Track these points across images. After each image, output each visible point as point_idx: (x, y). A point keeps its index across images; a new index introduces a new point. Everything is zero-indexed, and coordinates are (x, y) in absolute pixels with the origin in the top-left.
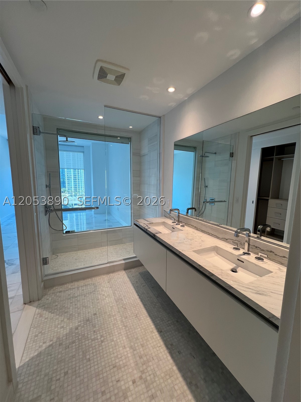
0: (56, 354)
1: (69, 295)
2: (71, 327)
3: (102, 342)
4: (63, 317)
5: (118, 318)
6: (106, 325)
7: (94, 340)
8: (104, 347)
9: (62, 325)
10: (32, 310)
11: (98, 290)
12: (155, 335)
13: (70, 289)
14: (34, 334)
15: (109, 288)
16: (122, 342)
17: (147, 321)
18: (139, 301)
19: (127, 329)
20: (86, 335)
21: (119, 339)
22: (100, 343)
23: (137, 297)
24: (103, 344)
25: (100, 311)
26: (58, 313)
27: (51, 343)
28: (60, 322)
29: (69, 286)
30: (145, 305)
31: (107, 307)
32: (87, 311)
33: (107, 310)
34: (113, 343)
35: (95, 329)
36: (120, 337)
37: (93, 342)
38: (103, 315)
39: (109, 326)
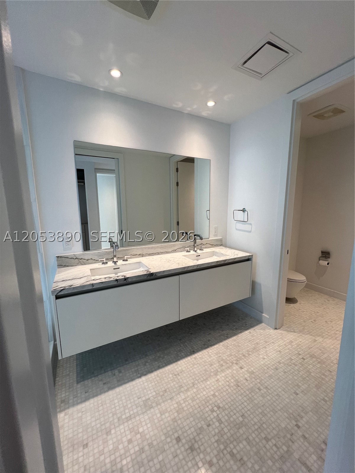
3: (219, 408)
5: (183, 397)
6: (196, 412)
7: (220, 421)
8: (224, 403)
18: (152, 376)
19: (196, 382)
21: (210, 388)
22: (221, 410)
24: (221, 405)
30: (159, 368)
34: (217, 394)
36: (208, 387)
37: (223, 420)
39: (197, 406)
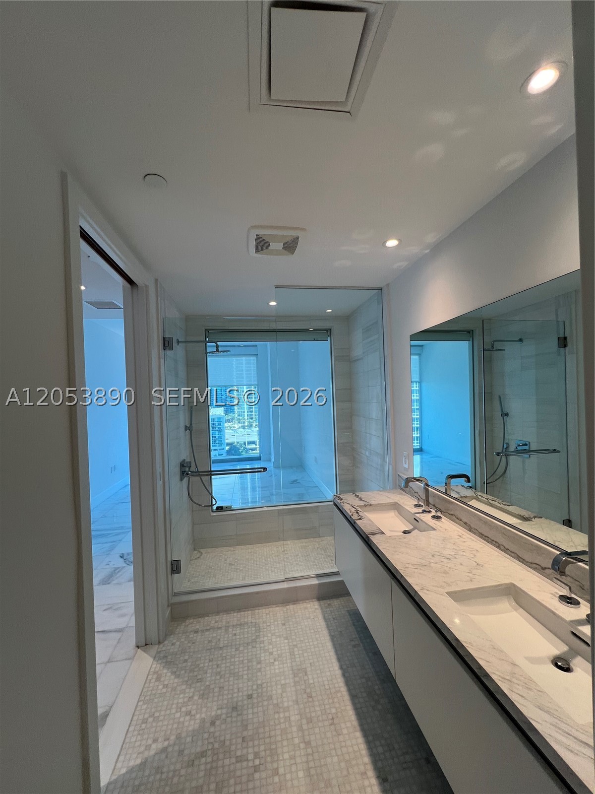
0: (171, 774)
1: (210, 641)
2: (203, 716)
3: (256, 769)
4: (193, 690)
5: (293, 718)
6: (267, 729)
7: (239, 759)
8: (257, 783)
9: (189, 708)
10: (146, 662)
11: (262, 639)
12: (371, 786)
13: (213, 628)
14: (141, 717)
15: (282, 639)
16: (295, 782)
17: (354, 742)
18: (340, 683)
19: (309, 751)
20: (227, 743)
21: (291, 772)
22: (252, 770)
23: (338, 672)
24: (257, 776)
25: (260, 691)
26: (186, 679)
27: (166, 743)
28: (186, 700)
29: (212, 621)
30: (353, 697)
31: (273, 683)
32: (235, 686)
33: (274, 692)
34: (276, 779)
35: (245, 733)
36: (294, 768)
37: (238, 765)
38: (265, 703)
39: (273, 733)
